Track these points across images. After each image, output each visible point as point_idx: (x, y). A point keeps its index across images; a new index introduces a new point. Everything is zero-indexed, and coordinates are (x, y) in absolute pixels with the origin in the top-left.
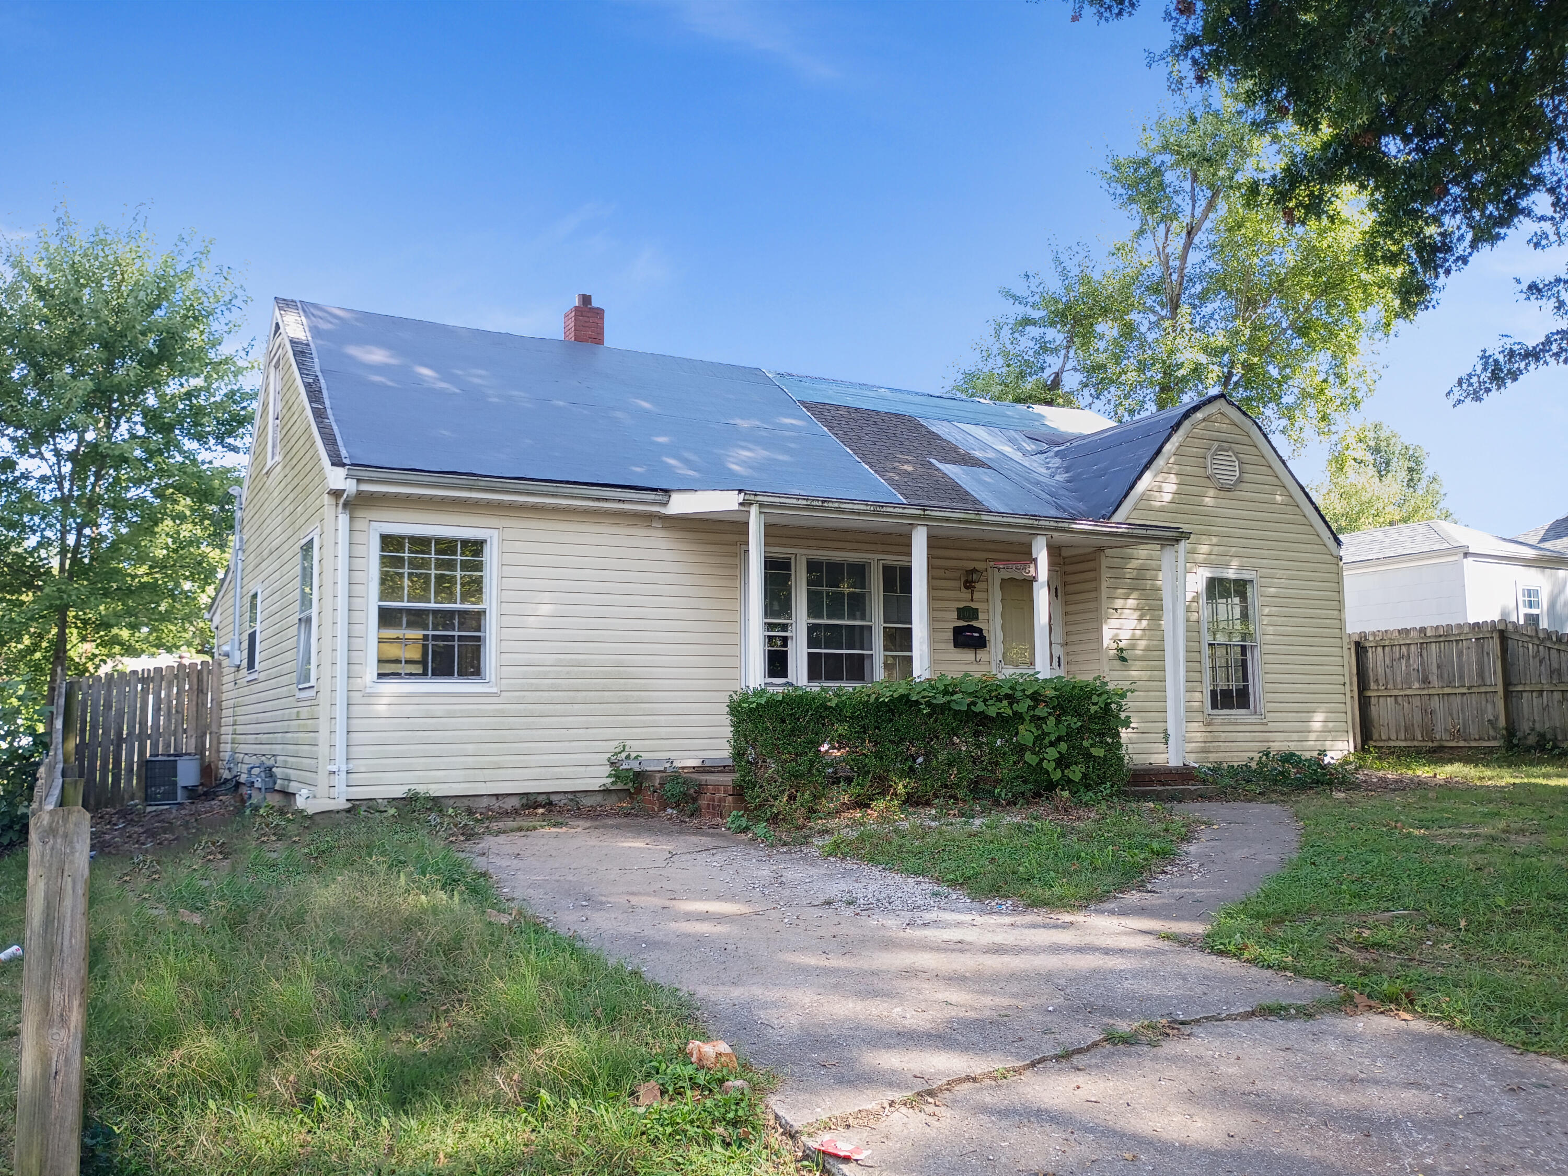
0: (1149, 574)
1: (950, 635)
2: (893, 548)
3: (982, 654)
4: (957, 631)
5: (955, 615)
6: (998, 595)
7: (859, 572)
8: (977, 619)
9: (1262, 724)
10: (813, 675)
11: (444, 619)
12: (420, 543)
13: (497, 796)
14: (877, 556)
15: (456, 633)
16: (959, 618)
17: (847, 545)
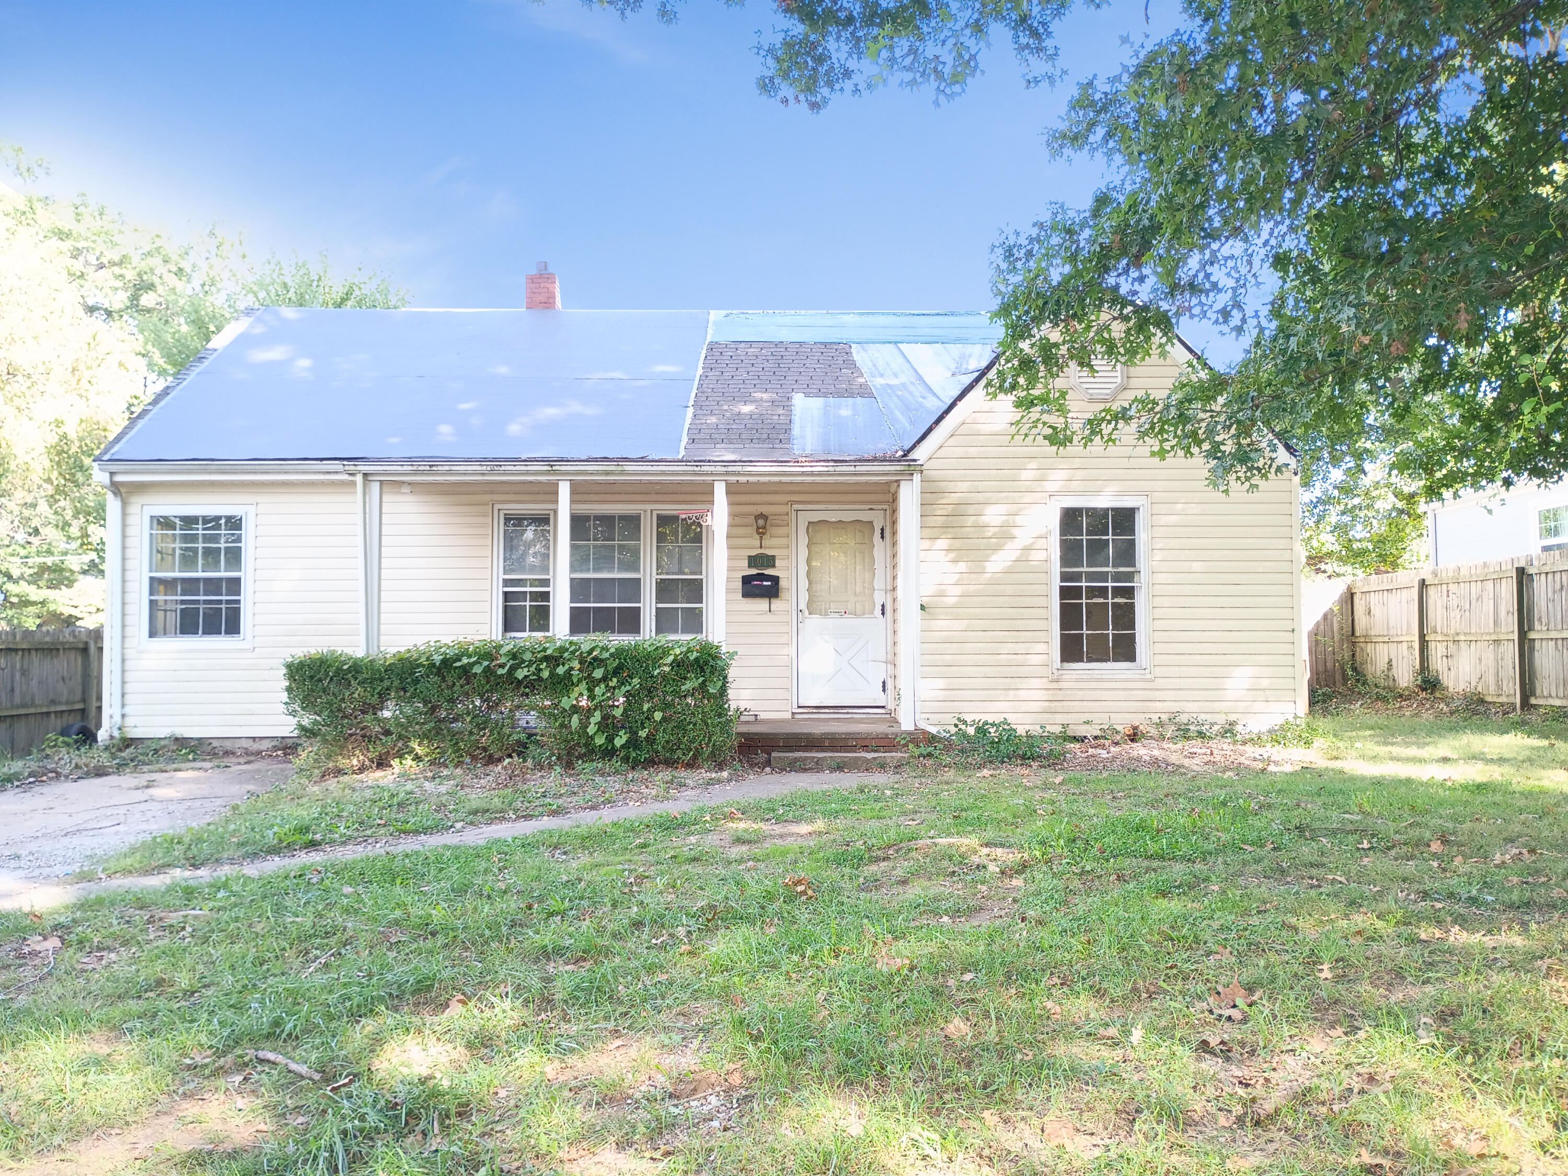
0: (971, 510)
1: (739, 584)
2: (671, 497)
3: (776, 604)
4: (746, 580)
5: (746, 563)
6: (803, 540)
7: (632, 523)
8: (774, 566)
9: (1145, 680)
10: (574, 629)
11: (213, 585)
12: (189, 521)
13: (254, 738)
14: (649, 507)
15: (224, 598)
16: (750, 566)
17: (617, 497)
